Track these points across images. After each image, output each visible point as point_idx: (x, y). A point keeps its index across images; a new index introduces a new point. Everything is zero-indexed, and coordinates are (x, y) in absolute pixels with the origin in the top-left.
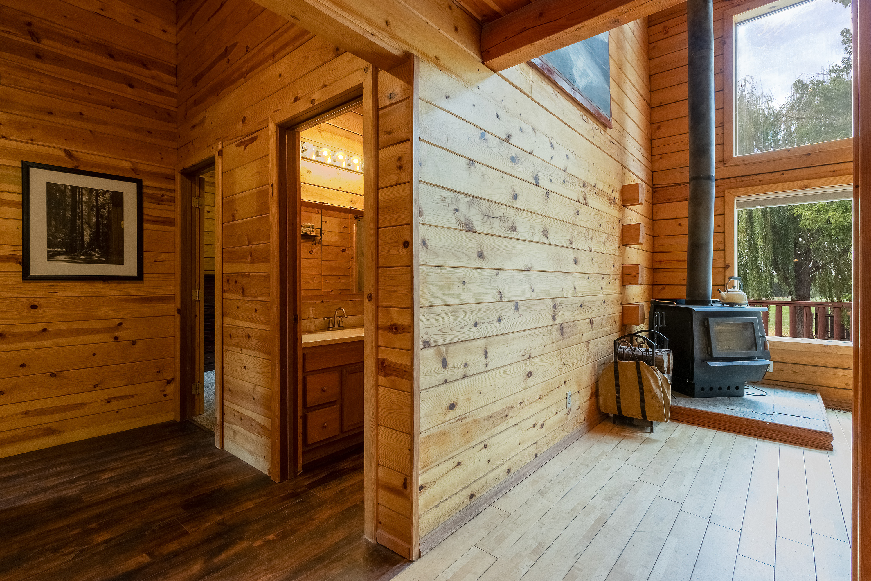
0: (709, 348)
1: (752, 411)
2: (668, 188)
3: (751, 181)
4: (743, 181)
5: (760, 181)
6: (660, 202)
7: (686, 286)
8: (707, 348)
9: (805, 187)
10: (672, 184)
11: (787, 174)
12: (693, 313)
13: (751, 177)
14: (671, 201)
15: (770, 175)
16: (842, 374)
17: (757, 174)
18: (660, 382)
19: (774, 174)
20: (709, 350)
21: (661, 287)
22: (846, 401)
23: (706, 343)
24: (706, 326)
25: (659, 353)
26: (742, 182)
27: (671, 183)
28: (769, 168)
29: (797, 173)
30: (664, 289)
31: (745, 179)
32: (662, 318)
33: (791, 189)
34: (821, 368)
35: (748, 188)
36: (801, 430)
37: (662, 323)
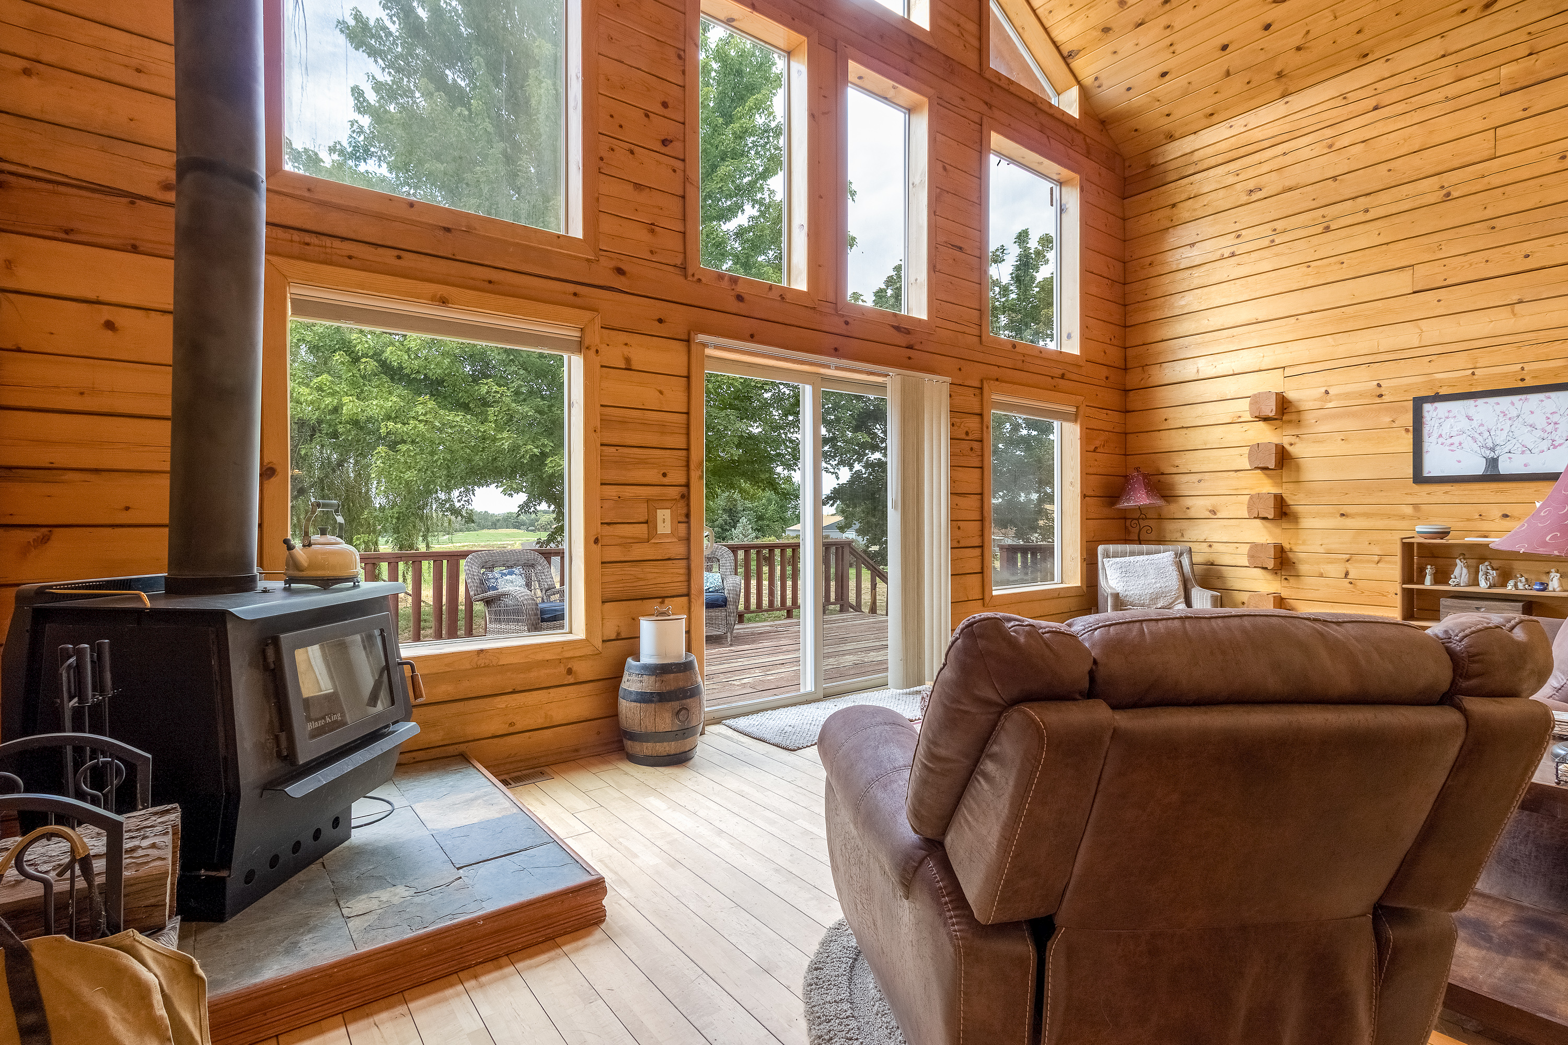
0: (283, 736)
1: (412, 891)
2: (62, 189)
3: (328, 250)
4: (308, 244)
5: (350, 257)
6: (26, 230)
7: (167, 530)
8: (277, 738)
9: (444, 301)
10: (75, 179)
11: (409, 261)
12: (229, 626)
13: (328, 242)
14: (71, 237)
15: (371, 249)
16: (503, 706)
17: (344, 239)
18: (157, 998)
19: (381, 251)
20: (284, 744)
21: (30, 535)
22: (509, 760)
23: (271, 722)
24: (272, 666)
25: (140, 852)
26: (307, 247)
27: (74, 175)
28: (371, 232)
29: (426, 264)
30: (45, 540)
31: (314, 240)
32: (97, 664)
33: (416, 296)
34: (472, 702)
35: (322, 266)
36: (551, 901)
37: (99, 687)
